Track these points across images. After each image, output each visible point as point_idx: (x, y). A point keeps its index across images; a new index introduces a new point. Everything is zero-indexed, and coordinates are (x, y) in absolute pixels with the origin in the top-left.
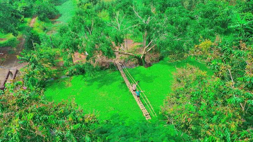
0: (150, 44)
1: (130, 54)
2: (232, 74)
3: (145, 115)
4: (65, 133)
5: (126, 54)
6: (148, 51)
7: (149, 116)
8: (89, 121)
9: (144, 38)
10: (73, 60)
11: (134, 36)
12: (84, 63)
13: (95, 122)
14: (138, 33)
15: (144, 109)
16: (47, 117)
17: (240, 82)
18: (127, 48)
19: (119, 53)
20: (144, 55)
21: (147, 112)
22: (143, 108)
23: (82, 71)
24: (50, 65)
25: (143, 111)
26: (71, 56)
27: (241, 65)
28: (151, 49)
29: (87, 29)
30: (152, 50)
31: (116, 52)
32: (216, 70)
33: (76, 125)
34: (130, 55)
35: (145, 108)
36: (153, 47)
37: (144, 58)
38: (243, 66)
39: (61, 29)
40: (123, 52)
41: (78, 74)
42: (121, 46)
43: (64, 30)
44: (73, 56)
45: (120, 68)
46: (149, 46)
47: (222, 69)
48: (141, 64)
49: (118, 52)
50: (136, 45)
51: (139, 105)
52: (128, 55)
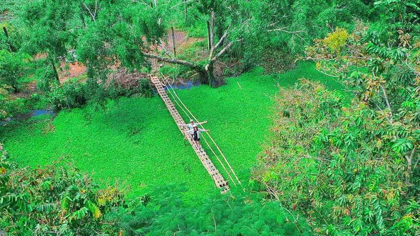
0: (222, 39)
1: (181, 61)
2: (388, 94)
3: (218, 185)
4: (58, 230)
5: (174, 63)
6: (219, 54)
7: (227, 187)
8: (108, 203)
9: (209, 28)
10: (60, 77)
11: (189, 23)
12: (84, 83)
13: (118, 203)
14: (196, 17)
15: (216, 174)
16: (16, 198)
17: (404, 110)
18: (175, 49)
19: (160, 60)
20: (212, 63)
21: (222, 179)
22: (214, 172)
23: (80, 100)
24: (8, 89)
25: (215, 179)
26: (54, 68)
27: (404, 77)
28: (225, 50)
29: (87, 10)
30: (226, 52)
31: (152, 57)
32: (359, 89)
33: (79, 212)
34: (182, 64)
35: (218, 172)
36: (229, 45)
37: (211, 68)
38: (407, 78)
39: (29, 12)
40: (166, 57)
41: (72, 107)
42: (159, 42)
43: (35, 13)
44: (58, 70)
45: (161, 91)
46: (221, 45)
47: (370, 86)
48: (205, 82)
49: (155, 57)
50: (193, 42)
51: (207, 166)
52: (178, 63)
